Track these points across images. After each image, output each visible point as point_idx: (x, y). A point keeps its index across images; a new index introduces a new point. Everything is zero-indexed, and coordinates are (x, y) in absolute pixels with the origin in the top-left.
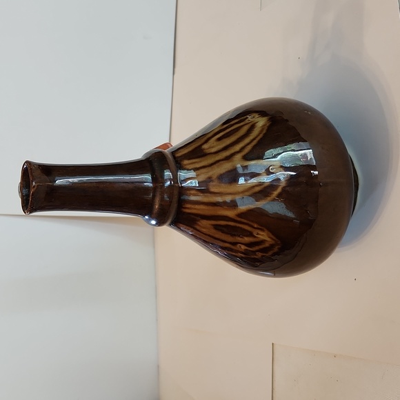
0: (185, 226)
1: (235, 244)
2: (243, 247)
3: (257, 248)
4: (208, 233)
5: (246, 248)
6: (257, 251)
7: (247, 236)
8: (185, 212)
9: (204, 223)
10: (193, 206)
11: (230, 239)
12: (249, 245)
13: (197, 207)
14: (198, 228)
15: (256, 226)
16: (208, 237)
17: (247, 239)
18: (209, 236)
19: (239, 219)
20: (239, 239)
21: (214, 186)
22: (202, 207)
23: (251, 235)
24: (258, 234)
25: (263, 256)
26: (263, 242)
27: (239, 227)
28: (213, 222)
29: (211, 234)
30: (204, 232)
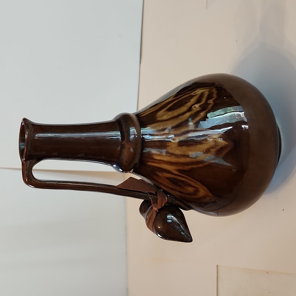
1: (190, 109)
2: (197, 106)
4: (169, 117)
5: (199, 104)
6: (207, 101)
7: (191, 99)
9: (160, 113)
11: (184, 109)
12: (198, 101)
14: (159, 119)
17: (193, 100)
20: (189, 104)
23: (192, 97)
24: (195, 93)
25: (214, 101)
28: (165, 109)
29: (171, 116)
30: (167, 119)
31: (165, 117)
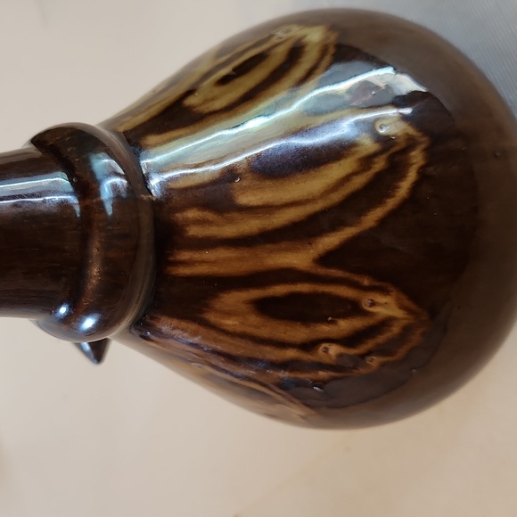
0: (175, 322)
2: (334, 350)
3: (370, 344)
4: (240, 329)
6: (369, 353)
7: (345, 316)
8: (176, 277)
10: (196, 256)
11: (300, 333)
12: (349, 340)
13: (208, 255)
14: (212, 317)
15: (366, 282)
16: (237, 342)
17: (345, 326)
18: (243, 336)
19: (322, 271)
20: (324, 329)
21: (244, 190)
22: (222, 253)
23: (354, 309)
24: (373, 304)
25: (383, 365)
26: (386, 323)
27: (324, 295)
28: (256, 293)
29: (249, 330)
30: (230, 329)
31: (230, 323)
